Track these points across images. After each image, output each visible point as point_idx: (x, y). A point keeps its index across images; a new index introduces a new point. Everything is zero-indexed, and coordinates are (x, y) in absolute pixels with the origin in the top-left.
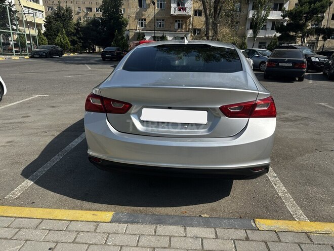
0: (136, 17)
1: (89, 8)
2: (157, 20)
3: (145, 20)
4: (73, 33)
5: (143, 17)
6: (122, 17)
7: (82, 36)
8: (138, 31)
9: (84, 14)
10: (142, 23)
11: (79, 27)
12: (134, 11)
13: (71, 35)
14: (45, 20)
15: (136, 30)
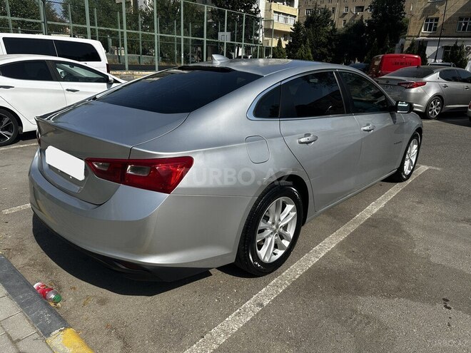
0: (423, 16)
1: (360, 7)
2: (461, 19)
3: (437, 20)
4: (324, 43)
5: (435, 16)
6: (404, 17)
7: (334, 47)
8: (420, 38)
9: (351, 16)
10: (431, 25)
11: (333, 35)
12: (420, 7)
13: (320, 46)
14: (293, 28)
15: (418, 36)
